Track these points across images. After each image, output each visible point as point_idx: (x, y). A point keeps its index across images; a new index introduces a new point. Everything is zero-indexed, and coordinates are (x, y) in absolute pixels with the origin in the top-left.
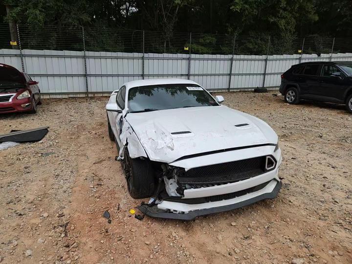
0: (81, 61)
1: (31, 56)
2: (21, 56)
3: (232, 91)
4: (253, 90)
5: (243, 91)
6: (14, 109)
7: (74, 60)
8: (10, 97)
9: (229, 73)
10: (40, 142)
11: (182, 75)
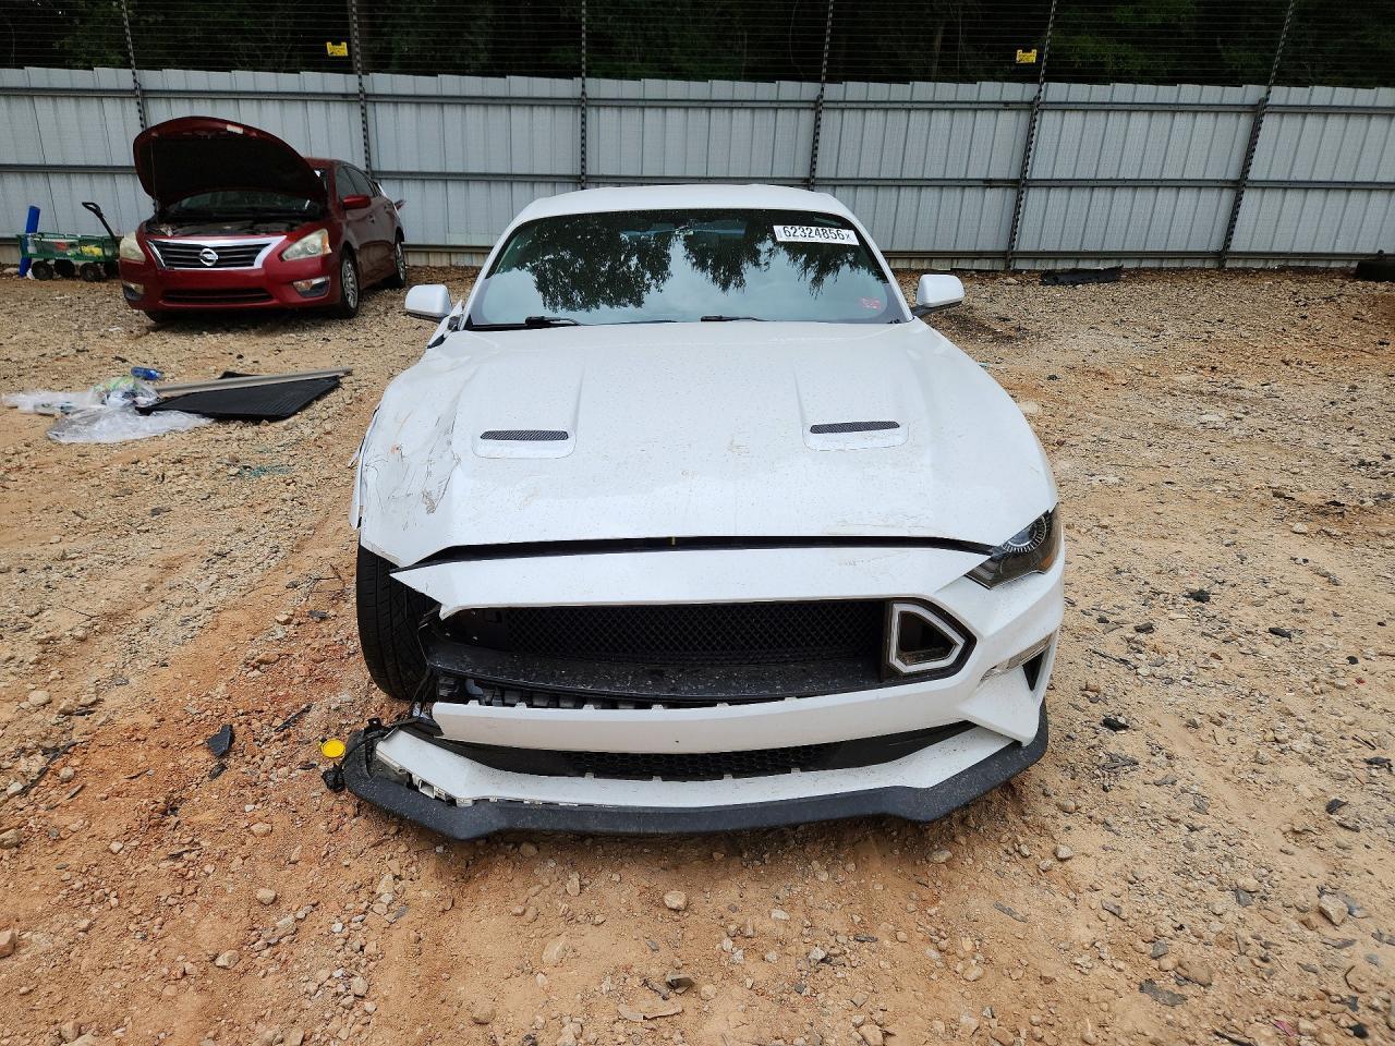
0: (567, 119)
1: (396, 99)
2: (363, 100)
3: (1240, 264)
4: (1354, 265)
5: (1300, 267)
6: (270, 298)
7: (543, 115)
8: (259, 248)
9: (1233, 175)
10: (285, 423)
11: (989, 183)
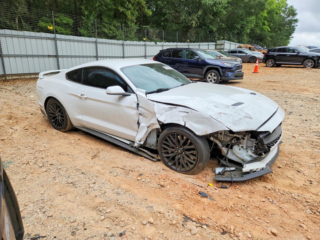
9: (95, 55)
11: (49, 56)
